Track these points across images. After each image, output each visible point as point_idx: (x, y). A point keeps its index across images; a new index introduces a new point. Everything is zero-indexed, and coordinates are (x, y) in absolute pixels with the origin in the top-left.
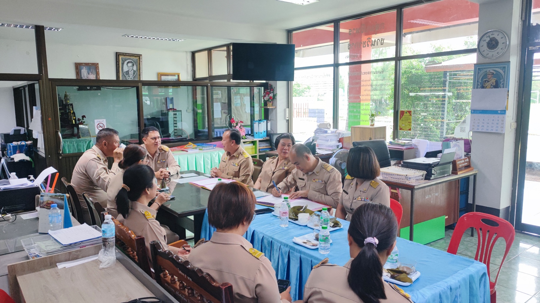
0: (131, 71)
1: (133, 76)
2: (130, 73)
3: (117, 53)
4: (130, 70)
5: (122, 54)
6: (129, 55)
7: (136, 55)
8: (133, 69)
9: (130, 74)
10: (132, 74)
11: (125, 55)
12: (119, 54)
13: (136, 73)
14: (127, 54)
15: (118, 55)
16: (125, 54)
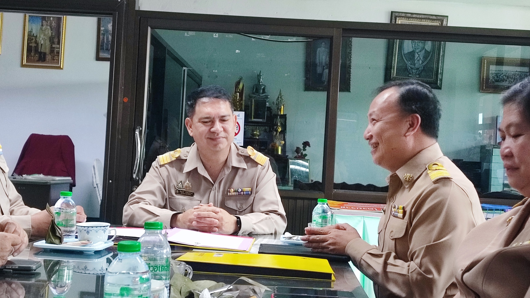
0: (420, 51)
1: (422, 63)
2: (417, 55)
3: (394, 13)
4: (417, 51)
5: (403, 15)
6: (418, 16)
7: (434, 17)
8: (424, 48)
9: (416, 58)
10: (422, 58)
11: (409, 18)
12: (397, 14)
13: (429, 58)
14: (414, 16)
15: (393, 18)
16: (409, 15)
